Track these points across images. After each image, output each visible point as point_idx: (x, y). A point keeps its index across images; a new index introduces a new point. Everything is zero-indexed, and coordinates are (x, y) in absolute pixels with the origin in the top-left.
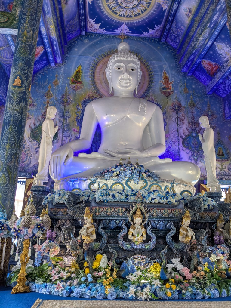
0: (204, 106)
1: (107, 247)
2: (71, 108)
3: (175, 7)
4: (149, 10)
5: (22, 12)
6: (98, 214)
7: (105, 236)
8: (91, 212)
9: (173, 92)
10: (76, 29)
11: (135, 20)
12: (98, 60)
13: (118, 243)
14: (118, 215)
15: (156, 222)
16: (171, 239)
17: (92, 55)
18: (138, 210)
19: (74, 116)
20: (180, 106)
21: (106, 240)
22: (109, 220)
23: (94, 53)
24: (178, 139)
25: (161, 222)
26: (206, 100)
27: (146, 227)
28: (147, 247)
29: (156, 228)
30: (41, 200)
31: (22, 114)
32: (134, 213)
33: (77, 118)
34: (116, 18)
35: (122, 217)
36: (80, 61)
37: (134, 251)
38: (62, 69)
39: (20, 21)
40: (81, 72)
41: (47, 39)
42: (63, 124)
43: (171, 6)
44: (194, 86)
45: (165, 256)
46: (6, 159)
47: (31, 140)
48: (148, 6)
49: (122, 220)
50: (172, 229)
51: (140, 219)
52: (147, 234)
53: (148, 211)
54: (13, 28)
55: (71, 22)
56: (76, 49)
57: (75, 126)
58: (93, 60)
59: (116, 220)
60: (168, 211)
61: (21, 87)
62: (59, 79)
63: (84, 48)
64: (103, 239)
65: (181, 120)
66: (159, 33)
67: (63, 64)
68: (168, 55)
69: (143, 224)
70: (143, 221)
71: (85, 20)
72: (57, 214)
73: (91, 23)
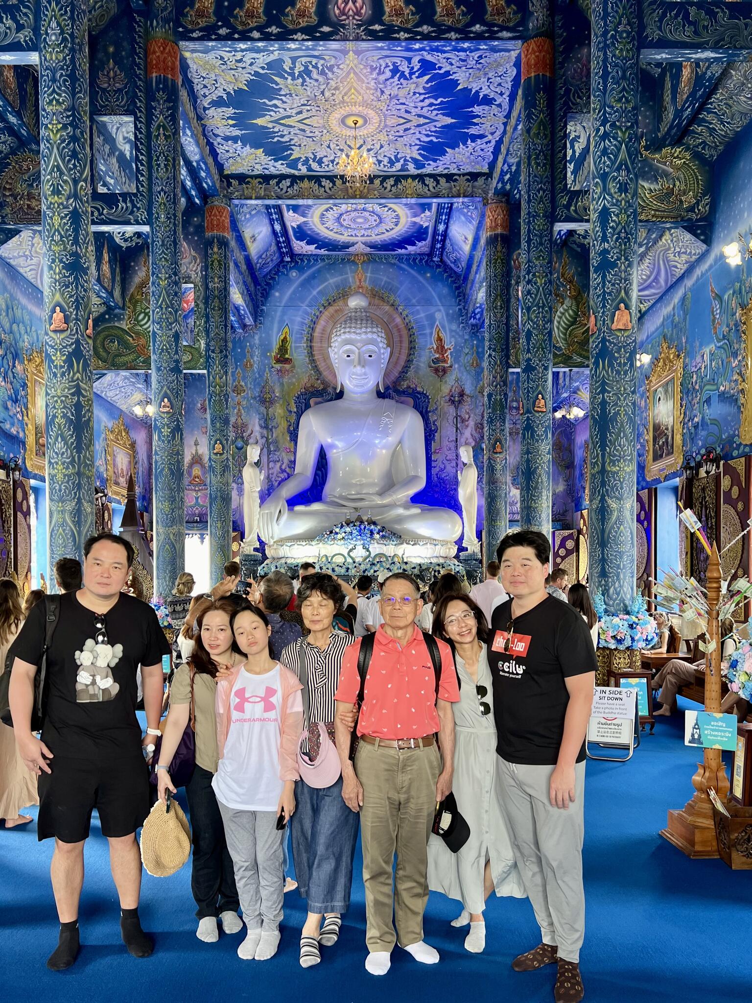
2: (278, 411)
4: (397, 228)
10: (275, 259)
11: (378, 239)
12: (318, 313)
17: (307, 302)
20: (462, 394)
23: (309, 299)
33: (288, 428)
34: (344, 238)
36: (285, 318)
38: (257, 337)
40: (288, 339)
43: (435, 224)
48: (396, 225)
55: (264, 256)
56: (277, 294)
57: (286, 442)
58: (307, 313)
62: (252, 356)
63: (291, 290)
65: (463, 421)
66: (426, 249)
67: (256, 326)
68: (445, 291)
71: (289, 245)
73: (300, 245)
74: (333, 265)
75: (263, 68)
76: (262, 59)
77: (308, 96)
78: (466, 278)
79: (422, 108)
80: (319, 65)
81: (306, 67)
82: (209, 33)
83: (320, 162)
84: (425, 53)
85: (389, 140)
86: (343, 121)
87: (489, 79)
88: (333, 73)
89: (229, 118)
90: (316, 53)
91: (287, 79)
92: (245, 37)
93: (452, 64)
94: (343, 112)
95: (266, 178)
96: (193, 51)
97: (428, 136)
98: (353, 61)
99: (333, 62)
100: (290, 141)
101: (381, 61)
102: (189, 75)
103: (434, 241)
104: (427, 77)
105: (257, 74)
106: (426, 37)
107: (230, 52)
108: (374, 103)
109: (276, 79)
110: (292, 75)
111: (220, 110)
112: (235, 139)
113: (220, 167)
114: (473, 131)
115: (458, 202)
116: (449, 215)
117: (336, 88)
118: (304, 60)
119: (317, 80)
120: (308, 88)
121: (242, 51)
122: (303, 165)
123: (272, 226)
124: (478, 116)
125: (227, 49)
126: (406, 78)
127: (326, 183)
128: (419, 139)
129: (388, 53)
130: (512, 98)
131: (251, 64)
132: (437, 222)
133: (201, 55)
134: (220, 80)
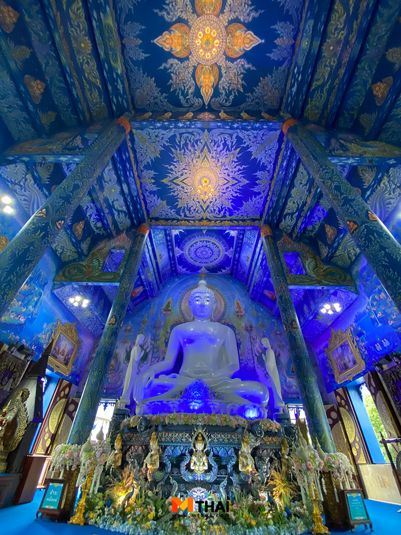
0: (272, 326)
1: (169, 479)
2: (162, 332)
3: (237, 256)
4: (219, 258)
5: (124, 272)
6: (163, 439)
7: (169, 464)
8: (157, 438)
9: (244, 315)
10: (169, 273)
11: (211, 265)
12: (185, 293)
13: (180, 473)
14: (181, 440)
15: (218, 448)
16: (232, 468)
17: (181, 289)
18: (200, 435)
19: (164, 339)
20: (251, 327)
21: (169, 469)
22: (174, 446)
24: (253, 357)
25: (223, 449)
26: (273, 320)
27: (207, 454)
28: (208, 478)
29: (218, 456)
30: (120, 423)
31: (112, 345)
32: (196, 439)
33: (165, 341)
34: (197, 264)
35: (186, 443)
36: (171, 294)
37: (195, 483)
38: (157, 301)
39: (122, 278)
40: (171, 302)
41: (146, 282)
42: (153, 346)
43: (235, 255)
44: (261, 310)
45: (225, 489)
46: (92, 385)
47: (125, 362)
48: (219, 256)
49: (186, 446)
50: (233, 457)
51: (201, 444)
52: (208, 463)
53: (209, 437)
54: (117, 282)
55: (165, 269)
56: (169, 286)
57: (162, 347)
58: (181, 293)
59: (180, 446)
60: (228, 436)
61: (115, 324)
62: (154, 309)
63: (174, 286)
64: (166, 468)
65: (254, 339)
66: (230, 272)
68: (238, 286)
69: (205, 451)
70: (205, 448)
71: (175, 267)
72: (131, 439)
73: (180, 268)
75: (167, 141)
76: (168, 134)
77: (186, 163)
79: (235, 172)
80: (192, 140)
81: (186, 140)
82: (145, 120)
83: (190, 211)
84: (239, 131)
85: (219, 196)
86: (200, 181)
87: (266, 151)
88: (198, 145)
89: (152, 178)
90: (190, 130)
91: (177, 149)
92: (160, 120)
93: (250, 140)
94: (201, 174)
95: (166, 220)
96: (137, 129)
97: (236, 192)
98: (206, 136)
99: (197, 137)
100: (177, 196)
101: (219, 136)
102: (135, 146)
103: (233, 263)
104: (238, 150)
105: (164, 146)
106: (239, 121)
107: (153, 129)
108: (215, 168)
109: (173, 149)
110: (179, 146)
111: (148, 172)
112: (154, 192)
113: (148, 212)
114: (255, 190)
115: (248, 229)
116: (241, 247)
117: (199, 157)
118: (185, 135)
119: (190, 151)
120: (186, 157)
121: (159, 128)
122: (183, 212)
123: (169, 253)
124: (259, 179)
125: (152, 127)
126: (229, 151)
128: (232, 195)
129: (222, 130)
131: (162, 138)
132: (236, 252)
133: (140, 131)
134: (148, 151)
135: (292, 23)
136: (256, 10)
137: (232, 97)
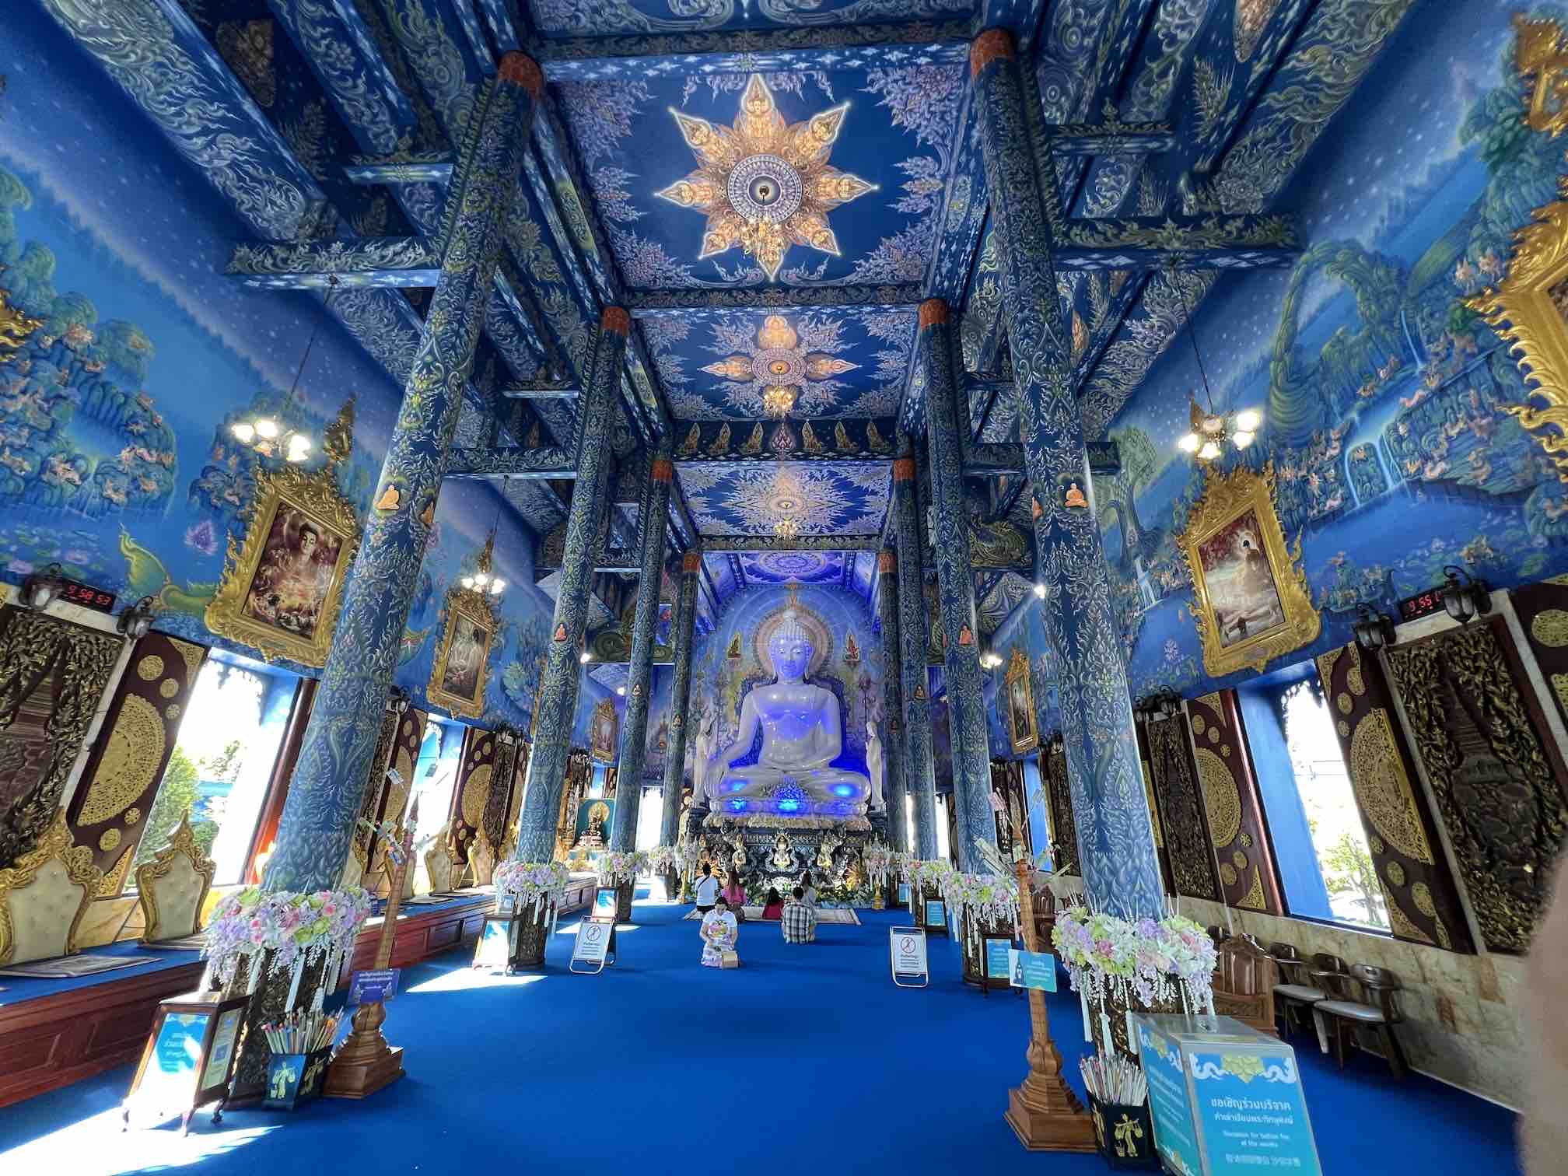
2: (729, 692)
3: (849, 567)
4: (819, 568)
6: (748, 840)
7: (754, 860)
8: (742, 838)
9: (860, 661)
11: (806, 574)
12: (761, 623)
13: (765, 867)
14: (765, 842)
15: (799, 848)
17: (754, 615)
18: (782, 837)
20: (869, 682)
21: (755, 864)
22: (758, 846)
23: (755, 613)
25: (804, 848)
27: (790, 852)
28: (789, 870)
29: (799, 854)
32: (779, 840)
34: (781, 573)
35: (769, 843)
36: (738, 626)
37: (778, 874)
38: (716, 640)
40: (739, 639)
49: (770, 846)
50: (813, 855)
51: (783, 845)
53: (791, 839)
56: (732, 610)
58: (754, 623)
59: (764, 846)
60: (809, 838)
62: (712, 652)
64: (752, 863)
66: (839, 583)
67: (716, 631)
69: (787, 850)
70: (787, 847)
71: (743, 578)
73: (751, 579)
74: (774, 592)
75: (726, 475)
76: (727, 470)
77: (755, 491)
78: (869, 598)
79: (831, 497)
80: (762, 474)
81: (754, 475)
82: (693, 457)
83: (763, 528)
84: (831, 467)
85: (810, 516)
86: (779, 504)
87: (874, 481)
88: (772, 478)
89: (703, 503)
90: (760, 467)
91: (741, 481)
92: (715, 459)
93: (849, 473)
94: (777, 500)
95: (727, 538)
96: (682, 467)
97: (836, 513)
98: (784, 471)
99: (771, 472)
100: (743, 516)
101: (803, 471)
102: (679, 481)
103: (845, 576)
104: (833, 480)
105: (722, 479)
106: (830, 458)
108: (799, 494)
109: (734, 481)
110: (745, 479)
111: (697, 498)
112: (707, 515)
113: (696, 531)
114: (866, 510)
115: (859, 553)
116: (854, 560)
117: (774, 486)
118: (752, 471)
119: (761, 482)
120: (755, 486)
121: (713, 466)
122: (752, 530)
123: (731, 566)
124: (869, 502)
125: (704, 466)
126: (819, 481)
127: (768, 540)
128: (830, 515)
129: (807, 467)
130: (890, 491)
131: (719, 474)
132: (846, 564)
133: (687, 469)
134: (699, 482)
135: (899, 349)
136: (846, 343)
137: (820, 410)
